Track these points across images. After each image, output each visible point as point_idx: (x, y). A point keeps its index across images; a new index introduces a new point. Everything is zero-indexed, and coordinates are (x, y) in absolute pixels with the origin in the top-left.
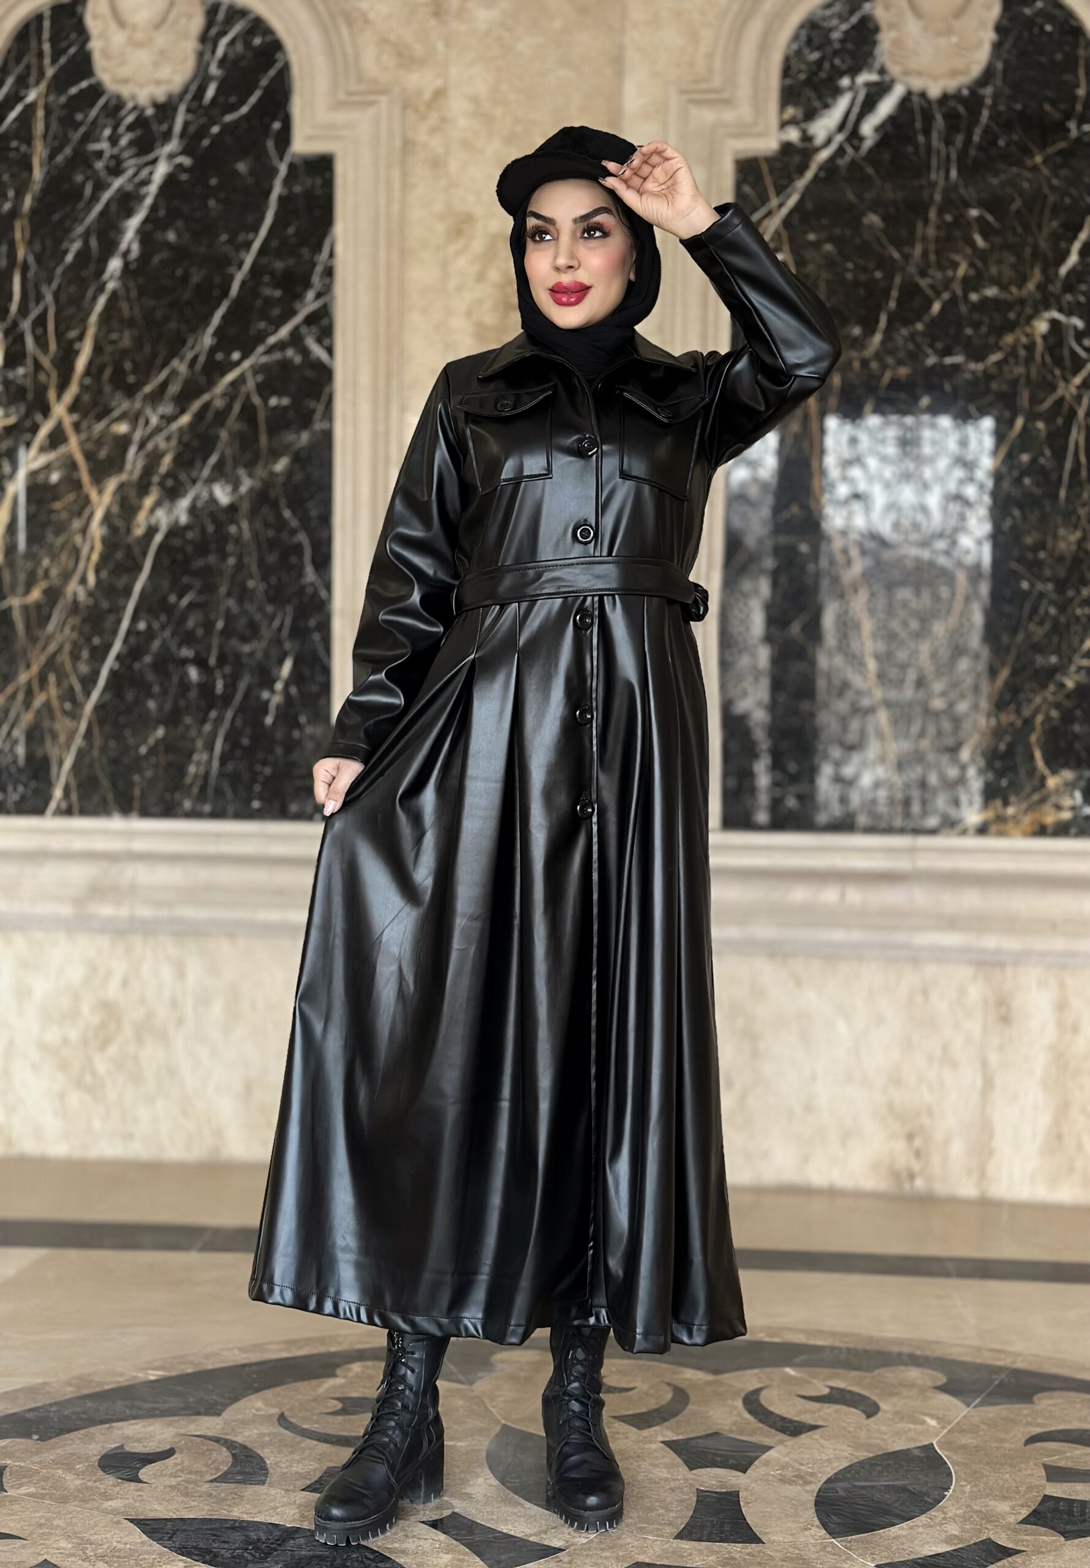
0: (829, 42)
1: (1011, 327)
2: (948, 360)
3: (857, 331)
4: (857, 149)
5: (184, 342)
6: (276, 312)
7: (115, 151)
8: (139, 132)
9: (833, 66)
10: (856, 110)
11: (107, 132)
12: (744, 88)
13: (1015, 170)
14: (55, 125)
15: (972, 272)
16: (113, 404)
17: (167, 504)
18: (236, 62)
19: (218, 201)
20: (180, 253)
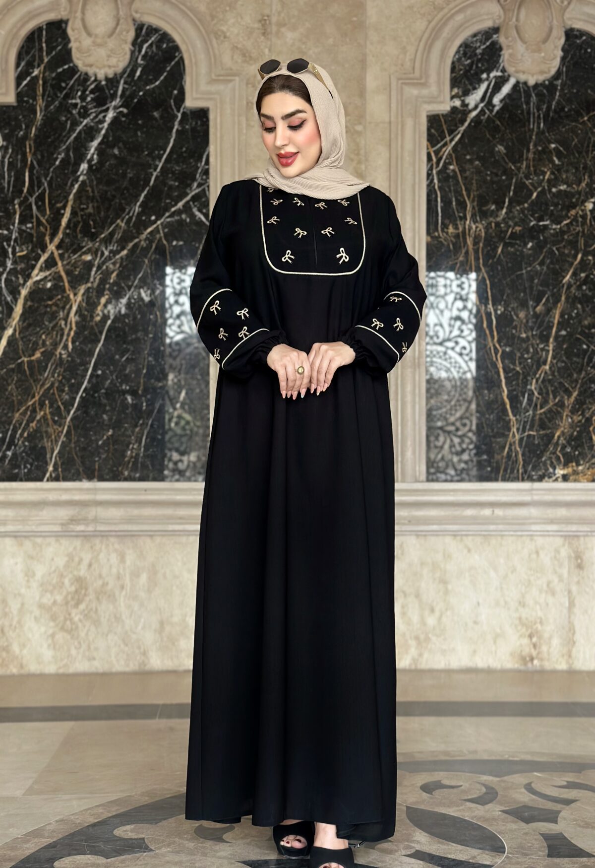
0: (476, 55)
1: (574, 207)
2: (541, 223)
3: (493, 207)
4: (491, 111)
5: (123, 210)
6: (176, 194)
7: (84, 104)
8: (97, 94)
9: (477, 67)
10: (490, 90)
11: (79, 93)
12: (433, 79)
13: (574, 124)
14: (49, 88)
15: (553, 177)
16: (84, 244)
17: (113, 301)
18: (152, 58)
19: (141, 133)
20: (121, 161)
